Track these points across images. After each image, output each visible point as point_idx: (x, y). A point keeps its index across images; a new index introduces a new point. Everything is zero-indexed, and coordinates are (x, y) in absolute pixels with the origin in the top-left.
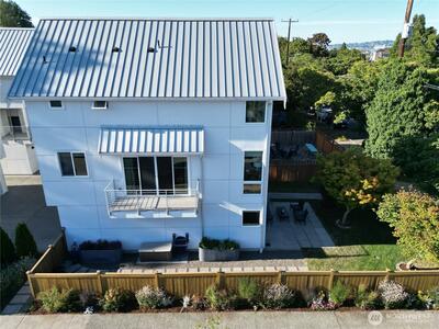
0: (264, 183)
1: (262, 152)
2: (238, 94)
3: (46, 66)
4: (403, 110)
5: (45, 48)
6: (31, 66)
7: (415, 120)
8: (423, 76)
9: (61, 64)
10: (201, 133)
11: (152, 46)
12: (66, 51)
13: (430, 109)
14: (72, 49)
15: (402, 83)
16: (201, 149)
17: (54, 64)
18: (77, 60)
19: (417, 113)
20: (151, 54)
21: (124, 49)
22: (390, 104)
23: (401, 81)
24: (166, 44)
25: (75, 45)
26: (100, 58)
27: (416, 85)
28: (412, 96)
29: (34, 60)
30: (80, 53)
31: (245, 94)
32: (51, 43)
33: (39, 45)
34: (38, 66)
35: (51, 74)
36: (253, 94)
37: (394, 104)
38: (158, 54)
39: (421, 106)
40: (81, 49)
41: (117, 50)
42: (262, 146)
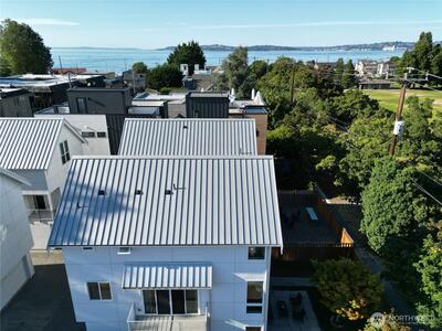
0: (264, 305)
1: (262, 282)
2: (241, 242)
3: (80, 210)
4: (394, 202)
5: (78, 191)
6: (67, 211)
7: (405, 212)
8: (412, 175)
9: (92, 209)
10: (210, 269)
11: (169, 188)
12: (96, 194)
13: (419, 204)
14: (101, 193)
15: (393, 178)
16: (210, 284)
17: (86, 210)
18: (106, 204)
19: (407, 207)
20: (168, 196)
21: (144, 191)
22: (382, 195)
23: (391, 177)
24: (181, 186)
25: (103, 188)
26: (125, 201)
27: (405, 183)
28: (402, 191)
29: (69, 204)
30: (107, 196)
31: (248, 242)
32: (82, 186)
33: (73, 188)
34: (73, 212)
35: (84, 220)
36: (254, 242)
37: (386, 196)
38: (174, 197)
39: (411, 200)
40: (108, 192)
41: (140, 193)
42: (263, 277)
